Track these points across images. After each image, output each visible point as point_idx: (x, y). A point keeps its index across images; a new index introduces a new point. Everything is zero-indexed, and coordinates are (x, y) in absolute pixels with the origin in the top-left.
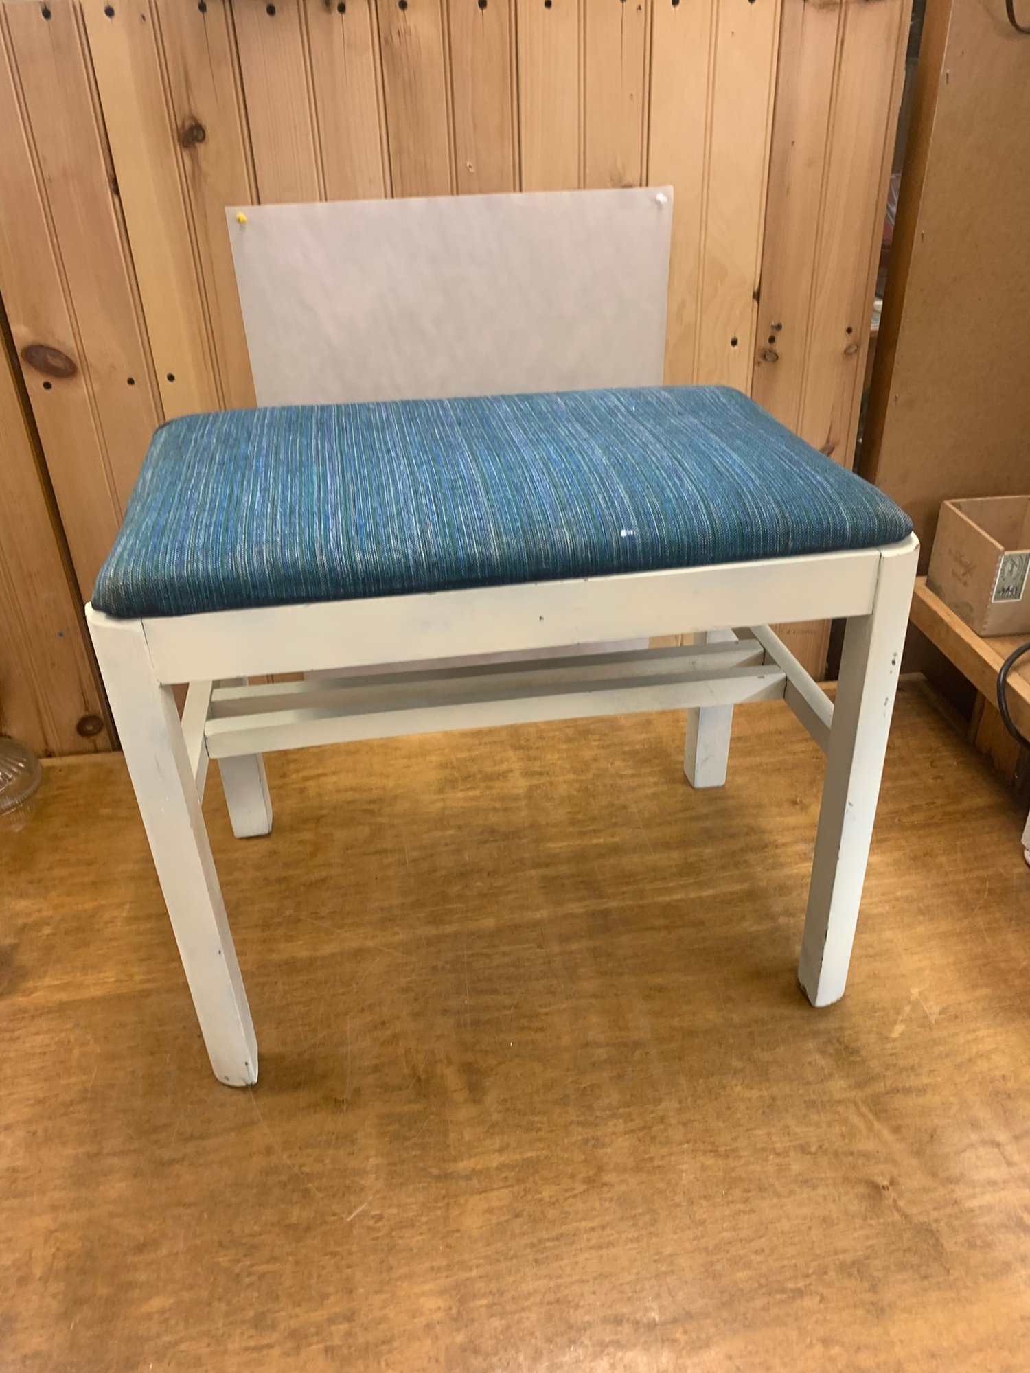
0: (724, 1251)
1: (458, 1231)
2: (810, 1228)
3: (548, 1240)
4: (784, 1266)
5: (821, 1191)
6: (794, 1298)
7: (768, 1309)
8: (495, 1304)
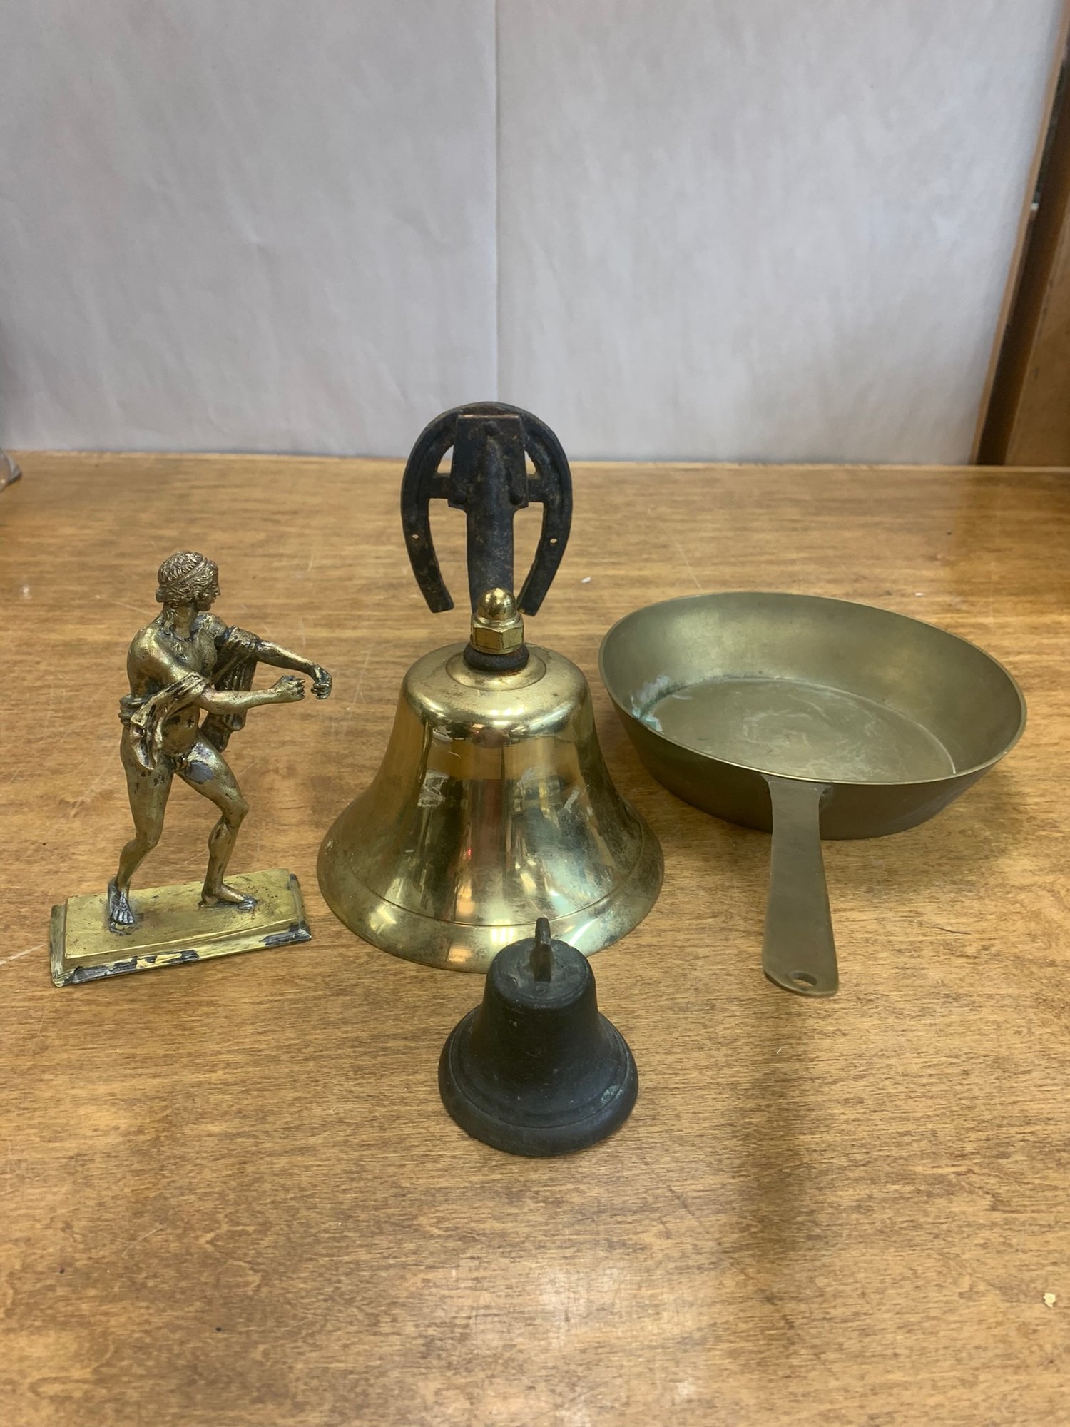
0: (773, 1093)
1: (210, 1004)
2: (966, 1073)
3: (396, 1037)
4: (907, 1133)
5: (989, 1014)
6: (929, 1195)
7: (869, 1210)
8: (239, 1135)
